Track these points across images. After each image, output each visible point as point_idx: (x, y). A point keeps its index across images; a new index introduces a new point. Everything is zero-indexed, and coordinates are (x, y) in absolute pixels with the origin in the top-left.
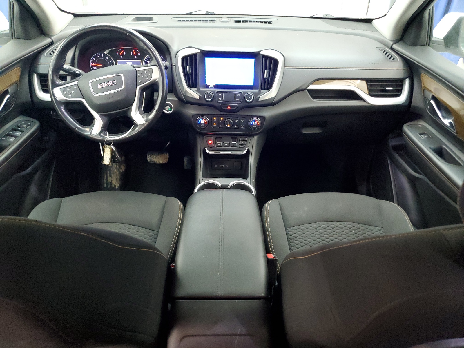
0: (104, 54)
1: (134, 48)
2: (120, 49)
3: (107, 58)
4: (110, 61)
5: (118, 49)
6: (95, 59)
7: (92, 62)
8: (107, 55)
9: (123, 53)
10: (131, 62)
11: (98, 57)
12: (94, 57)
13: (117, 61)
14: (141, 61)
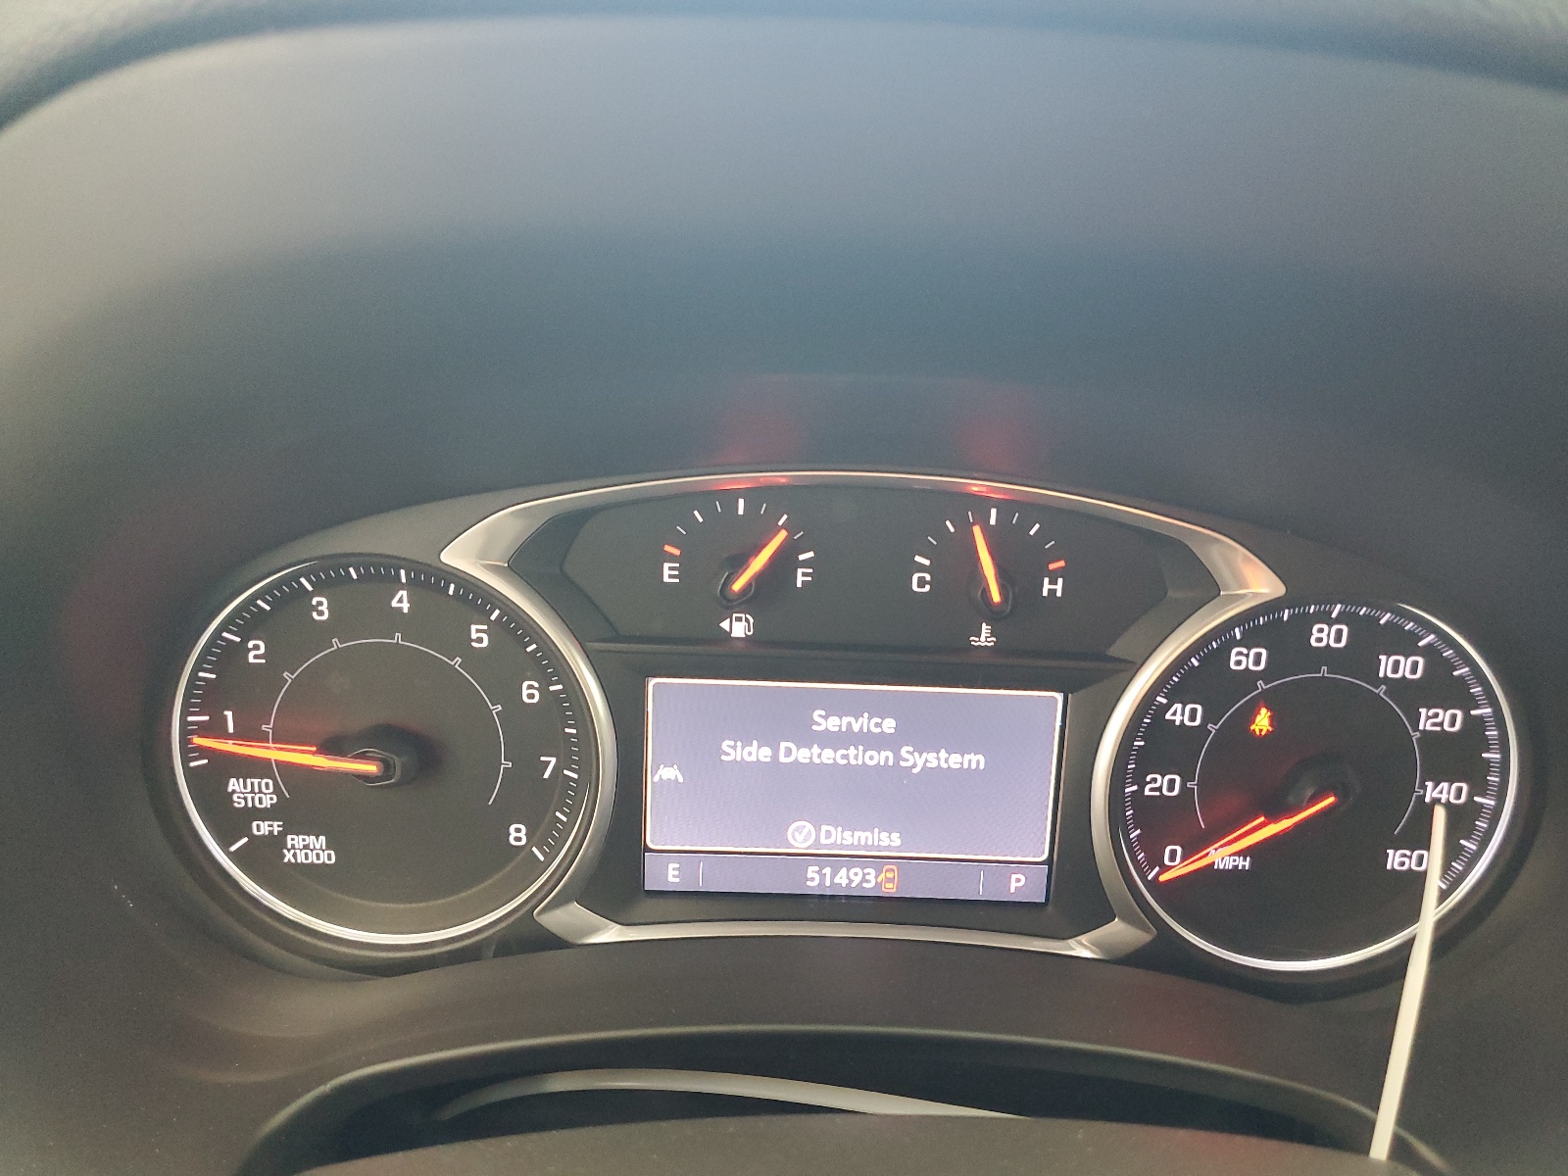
0: (432, 579)
1: (977, 486)
2: (730, 497)
3: (479, 635)
4: (530, 692)
5: (704, 497)
6: (256, 651)
7: (207, 698)
8: (476, 598)
9: (784, 562)
10: (879, 710)
11: (322, 609)
12: (249, 623)
13: (653, 682)
14: (1059, 697)
